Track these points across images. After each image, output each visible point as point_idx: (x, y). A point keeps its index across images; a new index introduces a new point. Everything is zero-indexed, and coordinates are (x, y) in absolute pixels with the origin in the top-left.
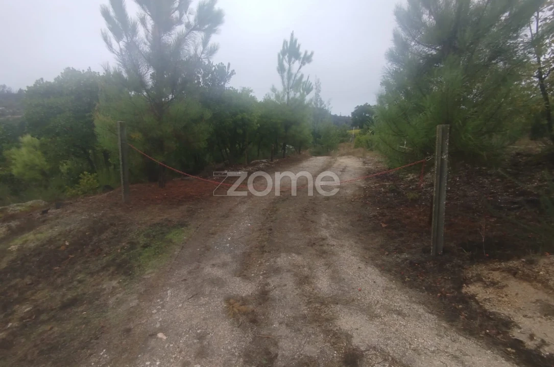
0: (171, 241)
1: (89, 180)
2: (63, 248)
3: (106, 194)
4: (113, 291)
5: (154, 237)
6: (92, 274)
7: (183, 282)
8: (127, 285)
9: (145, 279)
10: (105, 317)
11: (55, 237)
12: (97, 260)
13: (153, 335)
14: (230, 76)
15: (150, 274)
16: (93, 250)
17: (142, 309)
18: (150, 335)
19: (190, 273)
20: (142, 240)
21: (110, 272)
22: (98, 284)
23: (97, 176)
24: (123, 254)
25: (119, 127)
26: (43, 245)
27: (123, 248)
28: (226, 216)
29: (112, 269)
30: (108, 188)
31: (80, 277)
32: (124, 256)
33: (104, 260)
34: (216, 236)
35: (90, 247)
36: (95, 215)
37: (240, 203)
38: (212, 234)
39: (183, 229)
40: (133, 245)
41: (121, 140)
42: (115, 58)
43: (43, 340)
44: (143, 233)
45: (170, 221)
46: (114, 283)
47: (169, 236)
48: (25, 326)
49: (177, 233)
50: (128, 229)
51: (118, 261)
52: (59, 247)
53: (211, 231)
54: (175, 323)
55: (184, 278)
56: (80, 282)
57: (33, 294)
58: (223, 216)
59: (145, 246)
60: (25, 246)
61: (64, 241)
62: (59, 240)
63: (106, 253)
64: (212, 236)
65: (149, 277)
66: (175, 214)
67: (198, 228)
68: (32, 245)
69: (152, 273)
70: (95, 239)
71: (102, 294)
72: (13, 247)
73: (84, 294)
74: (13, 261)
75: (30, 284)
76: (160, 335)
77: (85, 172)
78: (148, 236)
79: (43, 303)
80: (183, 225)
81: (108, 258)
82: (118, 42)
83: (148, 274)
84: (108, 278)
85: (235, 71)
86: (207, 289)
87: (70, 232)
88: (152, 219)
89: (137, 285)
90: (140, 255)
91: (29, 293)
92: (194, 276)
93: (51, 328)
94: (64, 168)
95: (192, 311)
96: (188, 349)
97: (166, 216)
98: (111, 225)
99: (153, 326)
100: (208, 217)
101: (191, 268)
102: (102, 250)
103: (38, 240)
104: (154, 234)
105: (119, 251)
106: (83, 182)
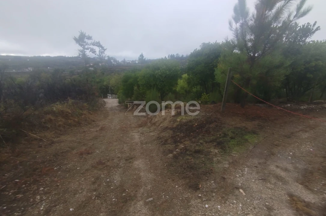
0: (247, 140)
1: (205, 97)
2: (194, 126)
3: (213, 105)
4: (216, 155)
5: (237, 134)
6: (206, 142)
7: (255, 168)
8: (223, 154)
9: (232, 155)
10: (213, 165)
11: (192, 120)
12: (208, 136)
13: (238, 188)
14: (314, 32)
15: (235, 154)
16: (206, 131)
17: (231, 171)
18: (235, 187)
19: (259, 164)
20: (230, 134)
21: (214, 144)
22: (209, 148)
23: (209, 96)
24: (220, 138)
25: (229, 71)
26: (188, 122)
27: (220, 135)
28: (289, 137)
29: (215, 144)
30: (214, 102)
31: (201, 141)
32: (221, 139)
33: (211, 138)
34: (279, 148)
35: (205, 129)
36: (208, 114)
37: (301, 130)
38: (276, 145)
39: (255, 135)
40: (225, 135)
41: (228, 78)
42: (233, 33)
43: (188, 162)
44: (231, 131)
45: (246, 128)
46: (216, 151)
47: (247, 137)
48: (182, 153)
49: (251, 137)
50: (223, 126)
51: (218, 140)
52: (193, 125)
53: (275, 143)
54: (250, 189)
55: (255, 165)
56: (201, 144)
57: (184, 141)
58: (286, 136)
59: (232, 138)
60: (182, 120)
61: (195, 123)
62: (193, 122)
63: (212, 135)
64: (276, 147)
65: (234, 155)
66: (250, 125)
67: (265, 138)
68: (184, 121)
69: (236, 154)
70: (207, 126)
71: (210, 153)
72: (178, 120)
73: (203, 150)
74: (178, 125)
75: (183, 137)
76: (241, 190)
77: (204, 93)
78: (233, 133)
79: (187, 146)
80: (254, 133)
81: (213, 137)
82: (236, 24)
83: (234, 154)
84: (213, 147)
85: (321, 28)
86: (273, 180)
87: (197, 119)
88: (236, 124)
89: (228, 157)
90: (229, 141)
91: (183, 140)
92: (263, 167)
93: (191, 159)
94: (194, 90)
95: (262, 188)
96: (260, 210)
97: (244, 125)
98: (215, 121)
99: (237, 183)
100: (273, 134)
101: (260, 161)
102: (210, 132)
103: (186, 119)
104: (237, 133)
105: (218, 135)
106: (203, 97)
